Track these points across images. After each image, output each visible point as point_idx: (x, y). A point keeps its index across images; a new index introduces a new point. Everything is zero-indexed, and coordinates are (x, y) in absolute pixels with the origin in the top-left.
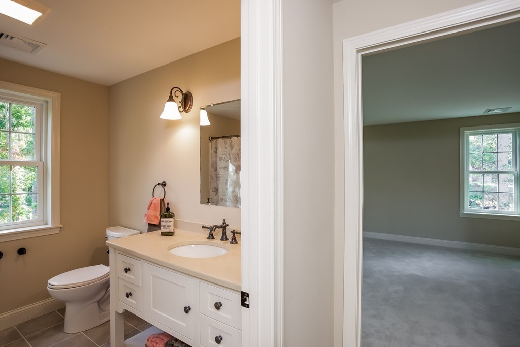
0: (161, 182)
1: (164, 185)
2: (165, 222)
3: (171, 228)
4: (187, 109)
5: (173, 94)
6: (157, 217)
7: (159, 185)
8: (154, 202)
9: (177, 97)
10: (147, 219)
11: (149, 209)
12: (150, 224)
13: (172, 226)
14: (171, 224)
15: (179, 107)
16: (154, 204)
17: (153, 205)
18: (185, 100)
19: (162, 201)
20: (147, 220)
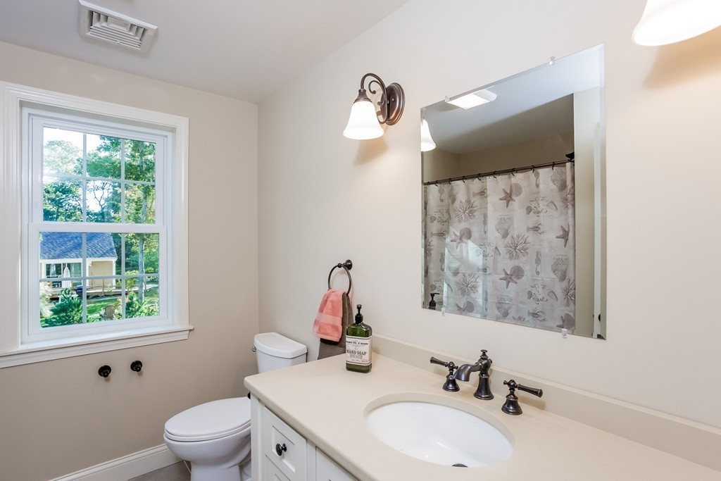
0: (343, 262)
1: (348, 266)
2: (352, 342)
3: (366, 357)
4: (392, 117)
5: (366, 87)
6: (335, 328)
7: (339, 266)
8: (330, 299)
9: (374, 92)
10: (319, 330)
11: (321, 310)
12: (323, 341)
13: (367, 355)
14: (366, 349)
15: (378, 114)
16: (332, 302)
17: (329, 305)
18: (389, 99)
19: (346, 297)
20: (319, 332)
